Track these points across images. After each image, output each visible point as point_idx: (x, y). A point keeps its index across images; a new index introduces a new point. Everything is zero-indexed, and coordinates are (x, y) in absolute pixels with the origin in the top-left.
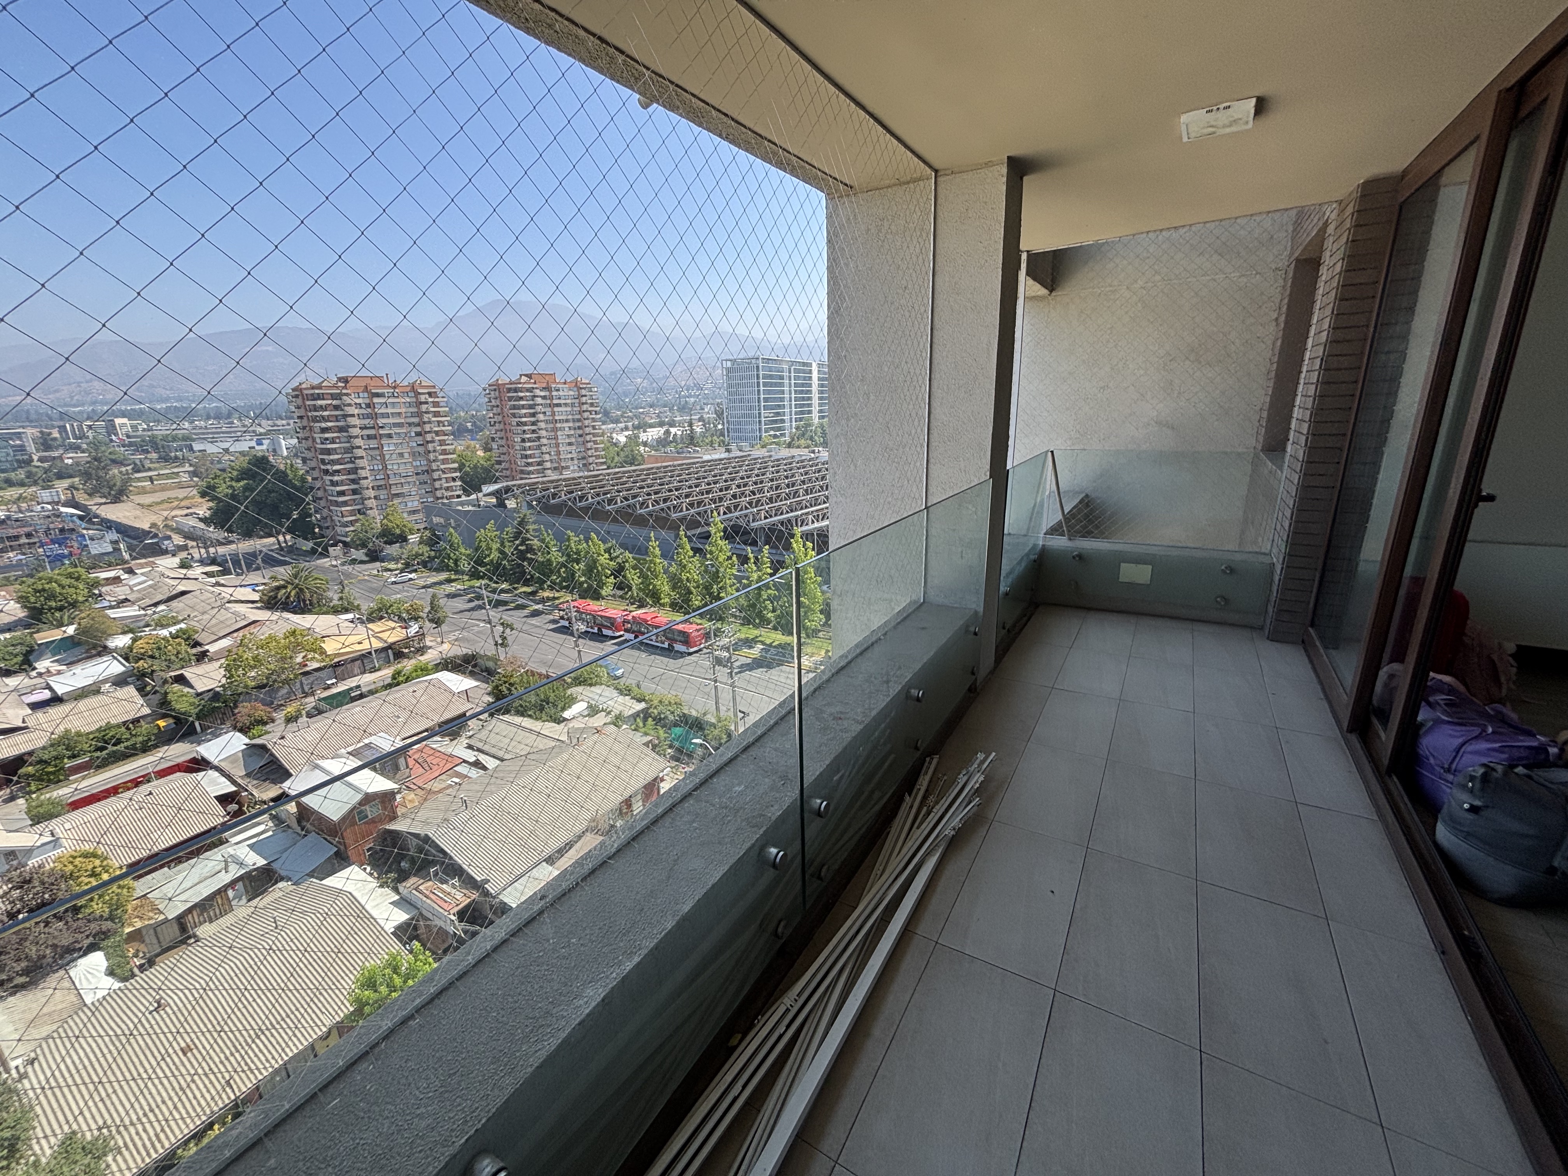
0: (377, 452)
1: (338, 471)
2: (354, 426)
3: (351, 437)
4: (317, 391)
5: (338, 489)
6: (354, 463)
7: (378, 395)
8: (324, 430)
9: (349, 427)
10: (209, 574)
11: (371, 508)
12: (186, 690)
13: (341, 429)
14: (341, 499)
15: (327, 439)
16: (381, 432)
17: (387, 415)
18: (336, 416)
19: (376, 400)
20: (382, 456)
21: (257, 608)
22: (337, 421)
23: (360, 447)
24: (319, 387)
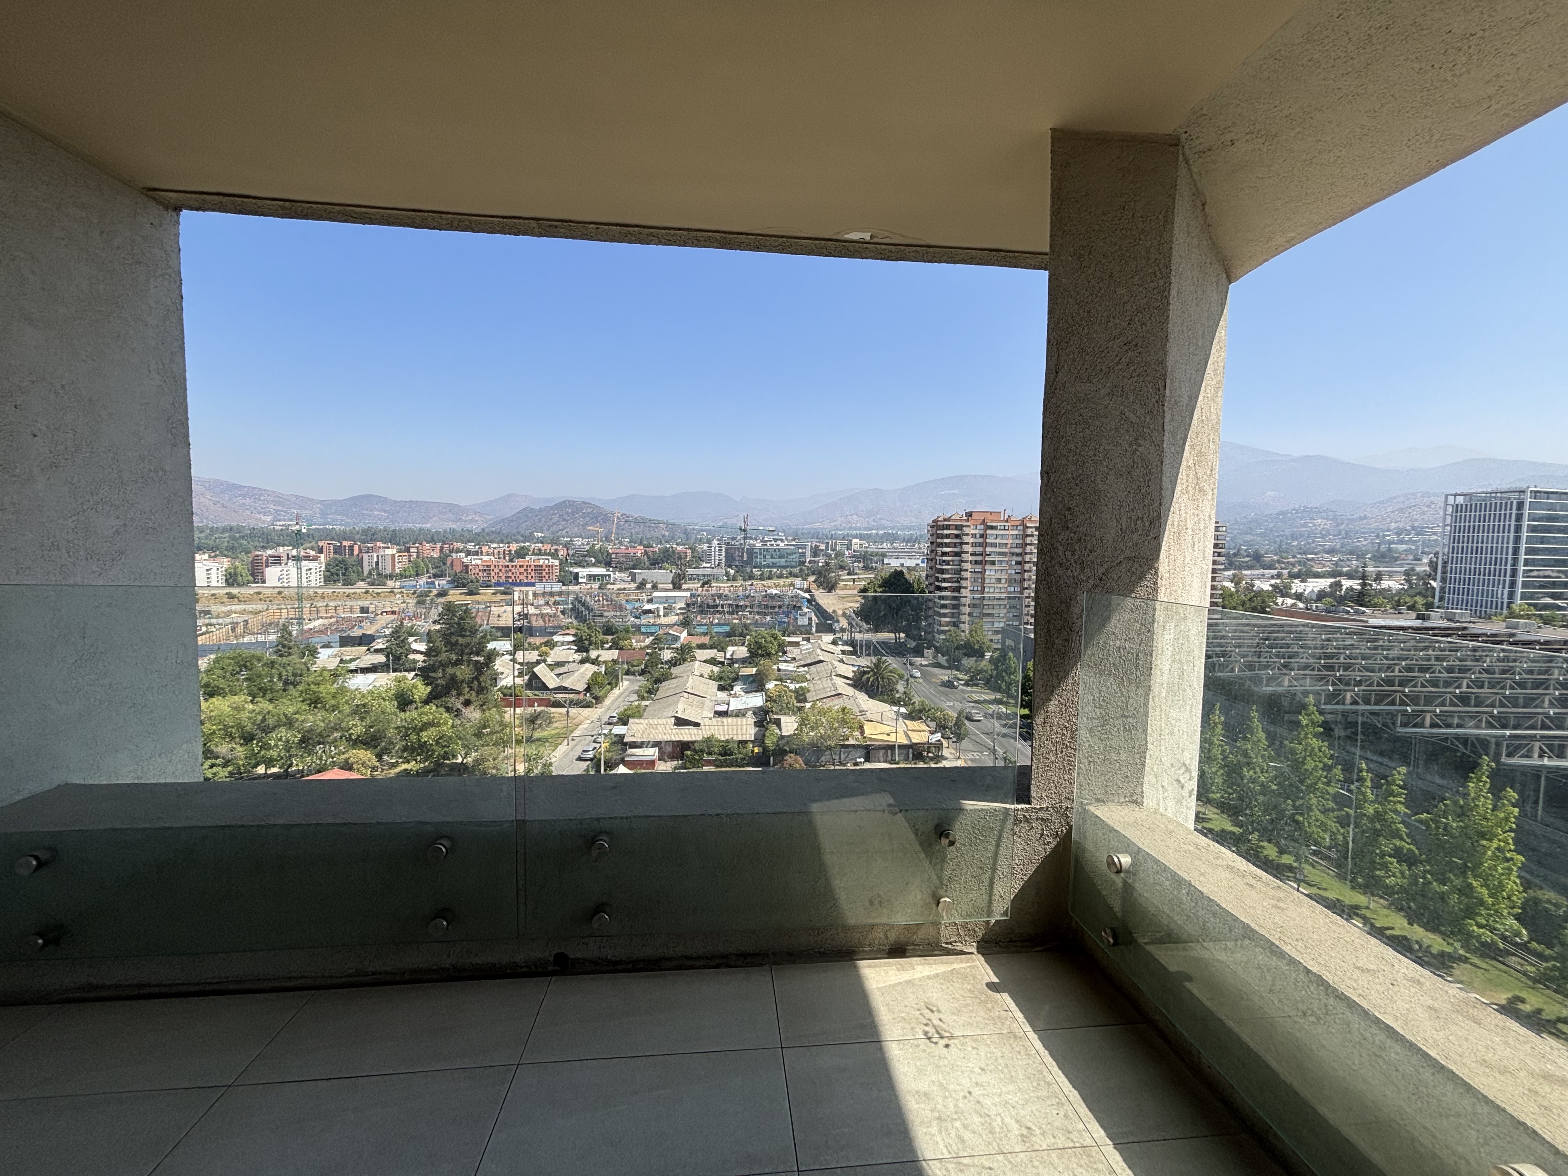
0: (980, 576)
1: (946, 588)
2: (967, 552)
3: (962, 561)
4: (946, 523)
5: (943, 602)
6: (959, 582)
7: (992, 528)
8: (944, 554)
9: (963, 552)
10: (843, 652)
11: (964, 623)
12: (777, 731)
13: (957, 554)
14: (942, 611)
15: (944, 561)
16: (987, 559)
17: (993, 545)
18: (955, 543)
19: (989, 532)
20: (983, 579)
21: (849, 684)
22: (955, 547)
23: (967, 570)
24: (949, 519)
